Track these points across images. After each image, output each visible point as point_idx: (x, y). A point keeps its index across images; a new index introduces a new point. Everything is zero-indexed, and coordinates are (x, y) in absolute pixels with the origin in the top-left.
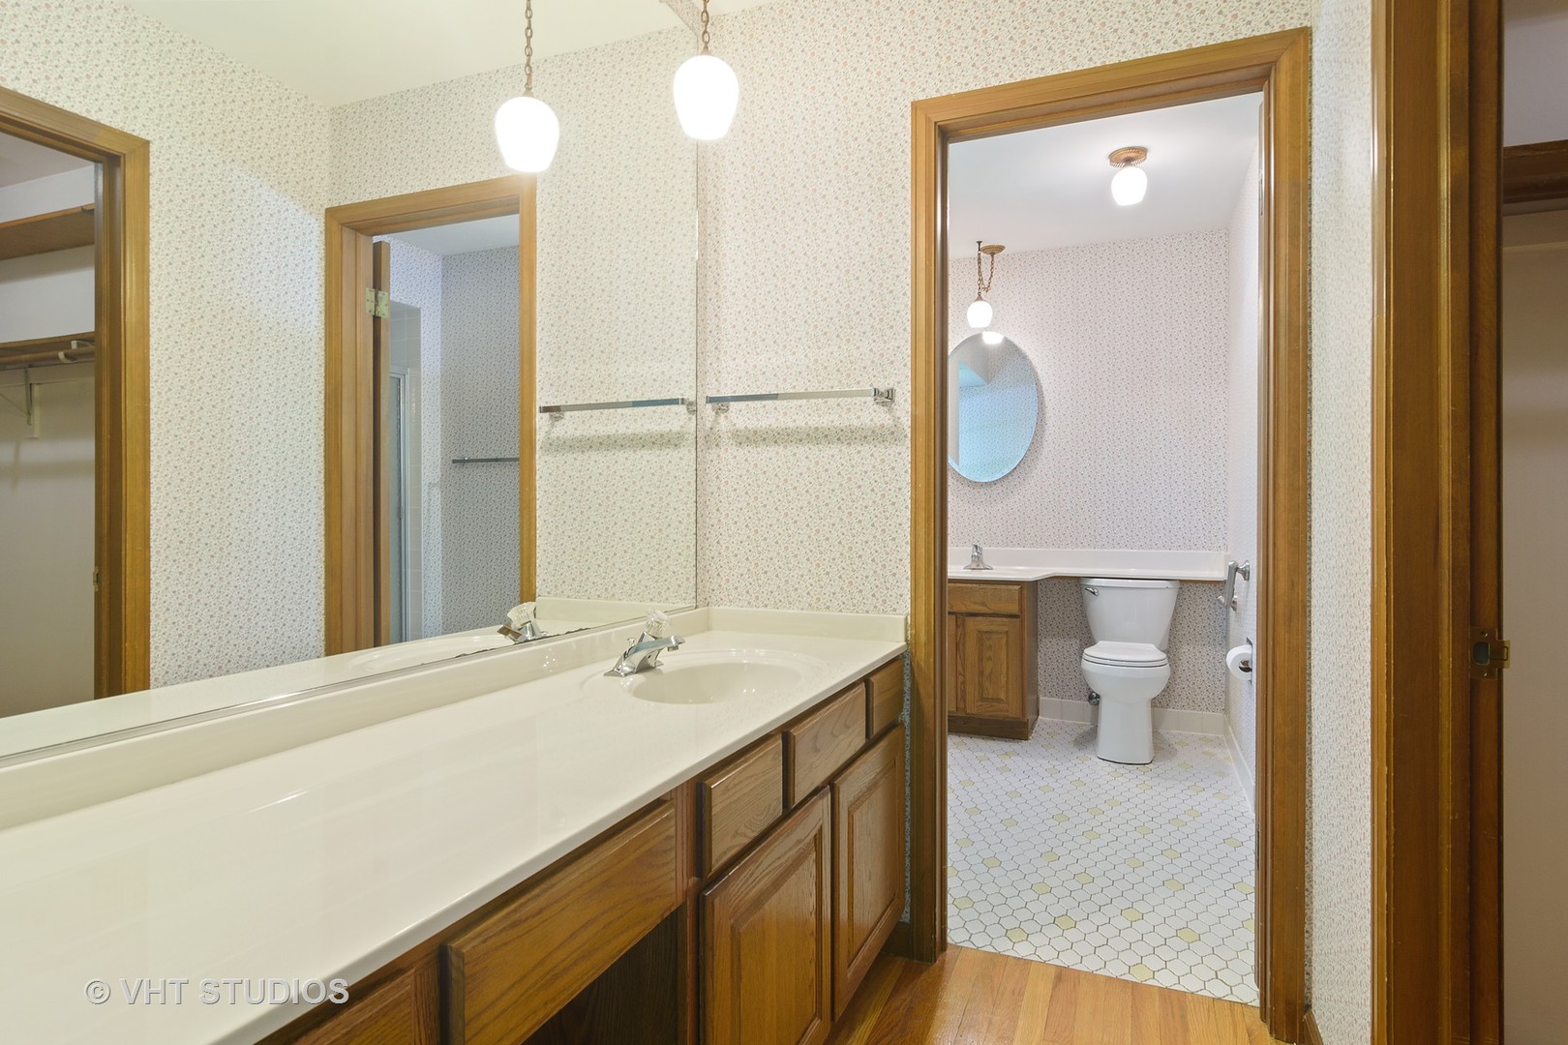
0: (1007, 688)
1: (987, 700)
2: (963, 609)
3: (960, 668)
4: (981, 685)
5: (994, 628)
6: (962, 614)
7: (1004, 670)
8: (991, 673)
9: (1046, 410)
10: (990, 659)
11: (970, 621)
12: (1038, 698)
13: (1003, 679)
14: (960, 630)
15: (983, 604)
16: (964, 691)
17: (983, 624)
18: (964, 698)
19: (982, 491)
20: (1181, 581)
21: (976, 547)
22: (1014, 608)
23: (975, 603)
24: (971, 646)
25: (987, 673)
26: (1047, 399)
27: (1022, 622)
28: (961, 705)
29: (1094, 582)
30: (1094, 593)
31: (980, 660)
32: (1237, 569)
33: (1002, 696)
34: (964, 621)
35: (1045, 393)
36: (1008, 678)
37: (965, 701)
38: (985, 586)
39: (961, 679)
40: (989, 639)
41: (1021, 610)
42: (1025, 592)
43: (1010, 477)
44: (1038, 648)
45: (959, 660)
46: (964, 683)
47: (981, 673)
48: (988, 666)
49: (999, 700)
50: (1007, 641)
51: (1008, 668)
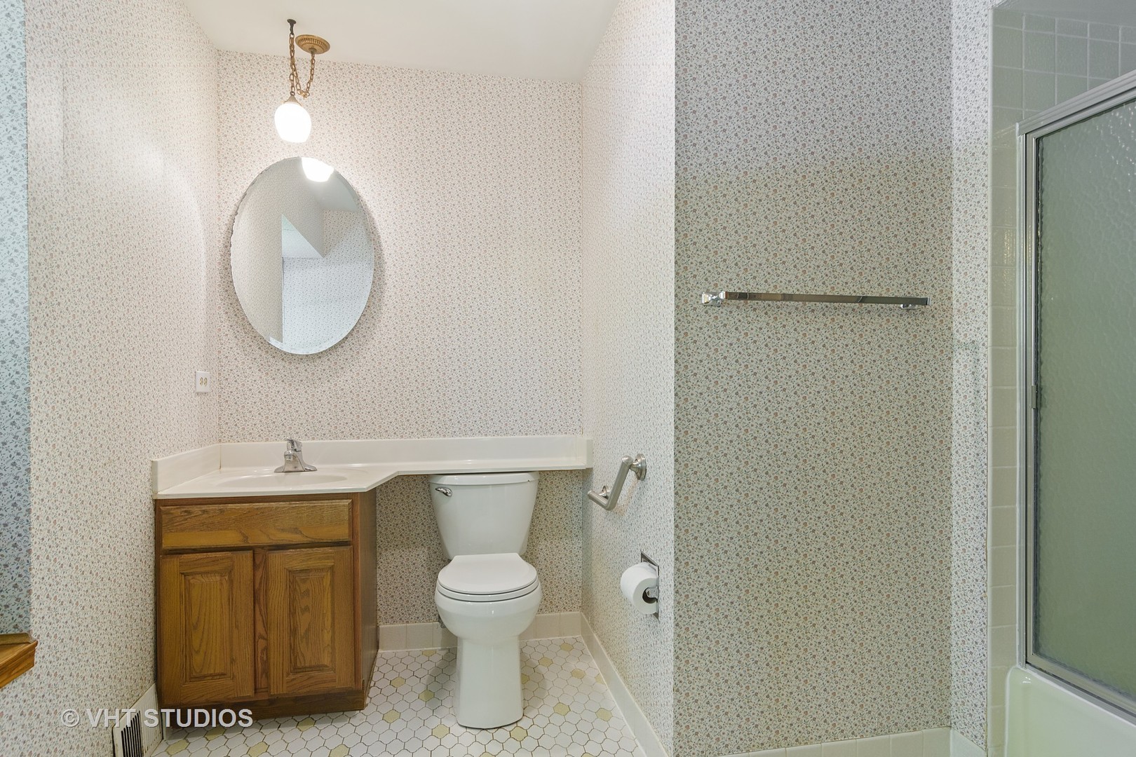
0: (333, 648)
1: (304, 670)
2: (263, 540)
3: (260, 629)
4: (292, 649)
5: (312, 564)
6: (262, 547)
7: (328, 623)
8: (308, 630)
9: (386, 266)
10: (307, 609)
11: (276, 559)
12: (377, 628)
13: (327, 637)
14: (259, 573)
15: (296, 530)
16: (266, 663)
17: (295, 559)
18: (266, 673)
19: (302, 366)
20: (540, 472)
21: (292, 442)
22: (342, 532)
23: (283, 530)
24: (277, 596)
25: (302, 631)
26: (386, 253)
27: (354, 551)
28: (262, 683)
29: (446, 480)
30: (446, 494)
31: (292, 613)
32: (631, 467)
33: (326, 660)
34: (265, 561)
35: (384, 245)
36: (334, 633)
37: (268, 677)
38: (298, 504)
39: (261, 644)
40: (304, 581)
41: (353, 533)
42: (358, 508)
43: (340, 349)
44: (377, 564)
45: (258, 617)
46: (266, 649)
47: (293, 631)
48: (304, 620)
49: (320, 668)
50: (332, 581)
51: (333, 619)
